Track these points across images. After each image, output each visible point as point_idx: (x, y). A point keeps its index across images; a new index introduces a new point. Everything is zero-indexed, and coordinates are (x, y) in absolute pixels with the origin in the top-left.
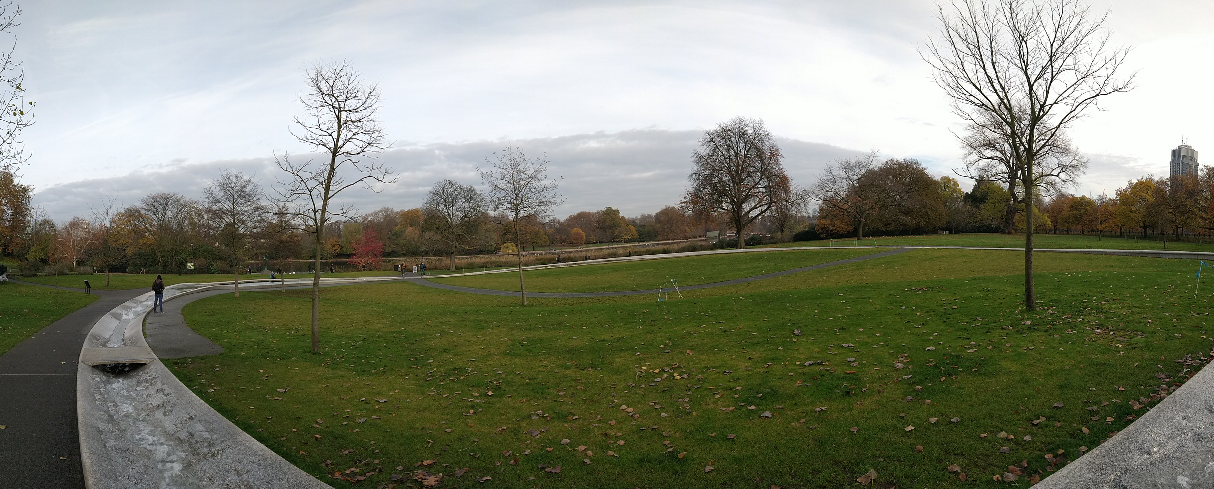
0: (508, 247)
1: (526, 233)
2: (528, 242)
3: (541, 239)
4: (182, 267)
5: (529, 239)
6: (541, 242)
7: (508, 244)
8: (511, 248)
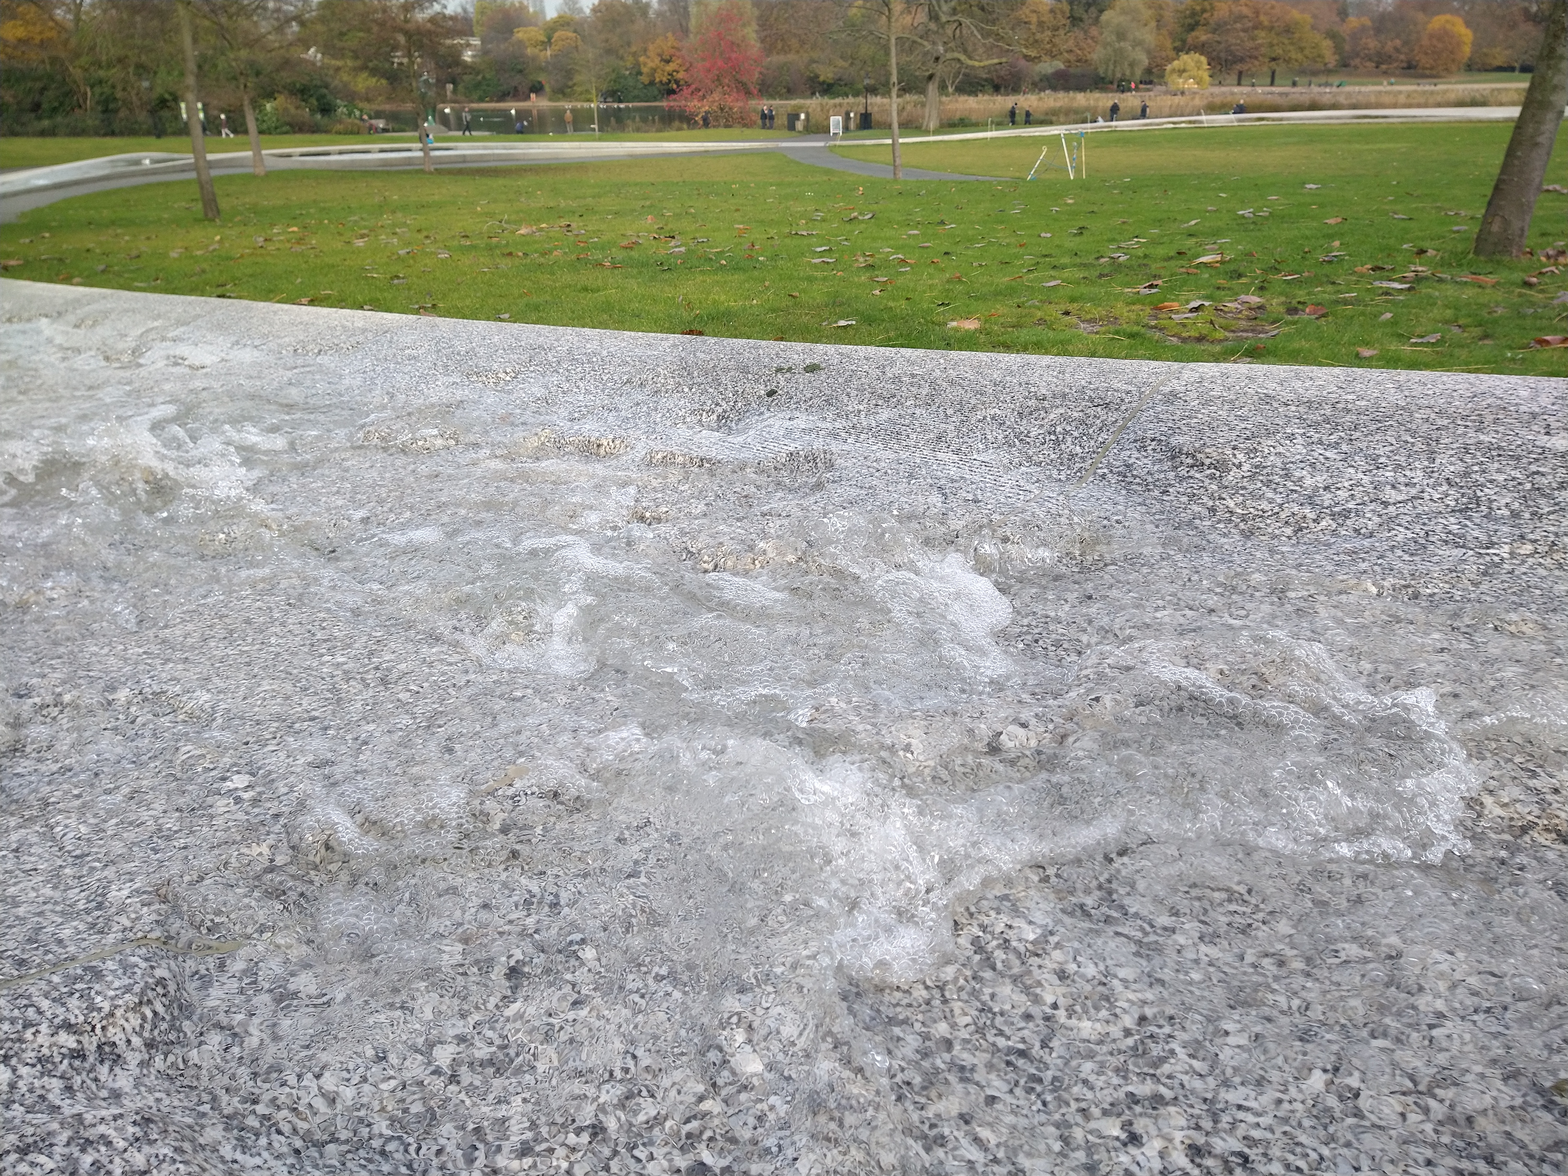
0: (1184, 71)
1: (1255, 28)
2: (1256, 58)
3: (1302, 49)
4: (166, 114)
5: (1261, 45)
6: (1300, 56)
7: (1188, 60)
8: (1194, 72)
